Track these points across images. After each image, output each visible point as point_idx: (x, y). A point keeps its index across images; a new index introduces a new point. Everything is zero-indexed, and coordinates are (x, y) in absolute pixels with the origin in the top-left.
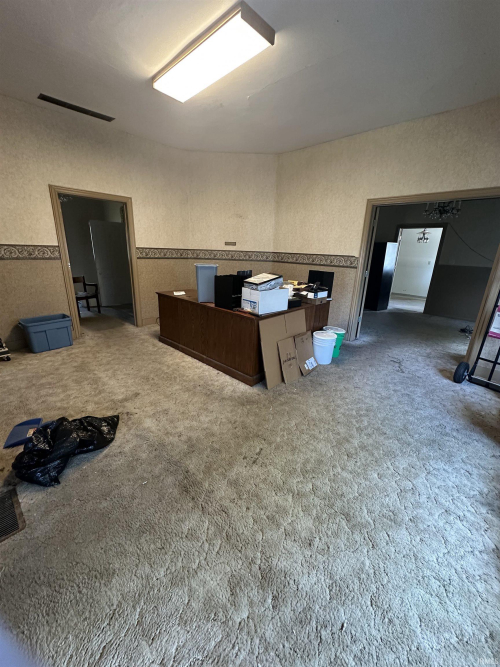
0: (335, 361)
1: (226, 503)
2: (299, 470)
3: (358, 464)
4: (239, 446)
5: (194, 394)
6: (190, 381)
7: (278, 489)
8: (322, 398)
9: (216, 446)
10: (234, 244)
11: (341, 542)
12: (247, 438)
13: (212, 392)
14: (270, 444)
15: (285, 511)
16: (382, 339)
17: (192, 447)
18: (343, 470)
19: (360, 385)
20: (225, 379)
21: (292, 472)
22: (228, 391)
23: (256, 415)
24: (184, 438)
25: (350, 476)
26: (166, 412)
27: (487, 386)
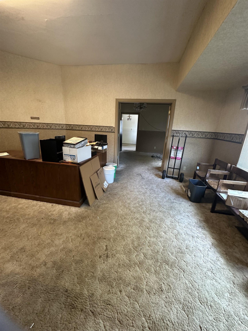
0: (115, 180)
1: (106, 297)
2: (132, 248)
3: (154, 231)
4: (92, 250)
5: (41, 226)
6: (33, 218)
7: (129, 267)
8: (120, 202)
9: (78, 258)
10: (38, 118)
11: (172, 279)
12: (94, 243)
13: (55, 220)
14: (109, 240)
15: (140, 278)
16: (128, 165)
17: (60, 268)
18: (150, 237)
19: (132, 189)
20: (59, 208)
21: (130, 252)
22: (65, 215)
23: (91, 225)
24: (49, 265)
25: (155, 239)
26: (23, 250)
27: (172, 178)
